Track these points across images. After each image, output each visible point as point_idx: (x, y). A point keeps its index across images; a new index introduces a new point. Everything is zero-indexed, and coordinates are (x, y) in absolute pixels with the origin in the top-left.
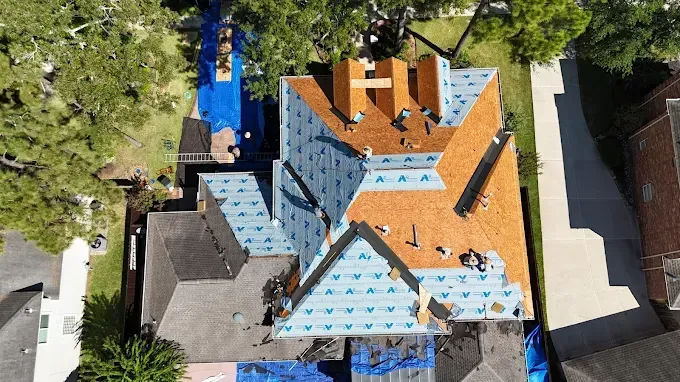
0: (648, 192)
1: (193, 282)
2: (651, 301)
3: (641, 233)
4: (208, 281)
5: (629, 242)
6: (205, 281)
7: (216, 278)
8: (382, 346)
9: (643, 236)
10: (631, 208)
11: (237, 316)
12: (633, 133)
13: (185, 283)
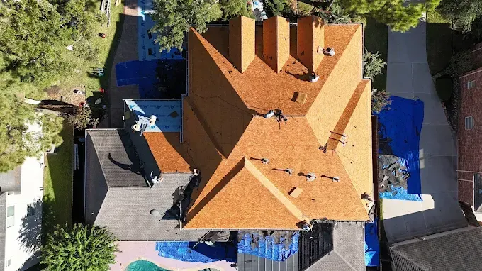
0: (469, 123)
1: (121, 189)
2: (460, 202)
3: (460, 151)
4: (132, 188)
5: (449, 158)
6: (128, 188)
7: (137, 186)
8: (261, 235)
9: (460, 154)
10: (454, 132)
11: (153, 213)
12: (464, 74)
13: (114, 189)
